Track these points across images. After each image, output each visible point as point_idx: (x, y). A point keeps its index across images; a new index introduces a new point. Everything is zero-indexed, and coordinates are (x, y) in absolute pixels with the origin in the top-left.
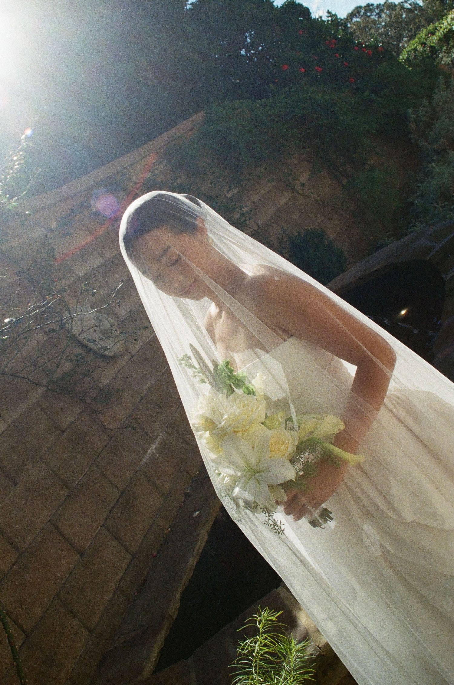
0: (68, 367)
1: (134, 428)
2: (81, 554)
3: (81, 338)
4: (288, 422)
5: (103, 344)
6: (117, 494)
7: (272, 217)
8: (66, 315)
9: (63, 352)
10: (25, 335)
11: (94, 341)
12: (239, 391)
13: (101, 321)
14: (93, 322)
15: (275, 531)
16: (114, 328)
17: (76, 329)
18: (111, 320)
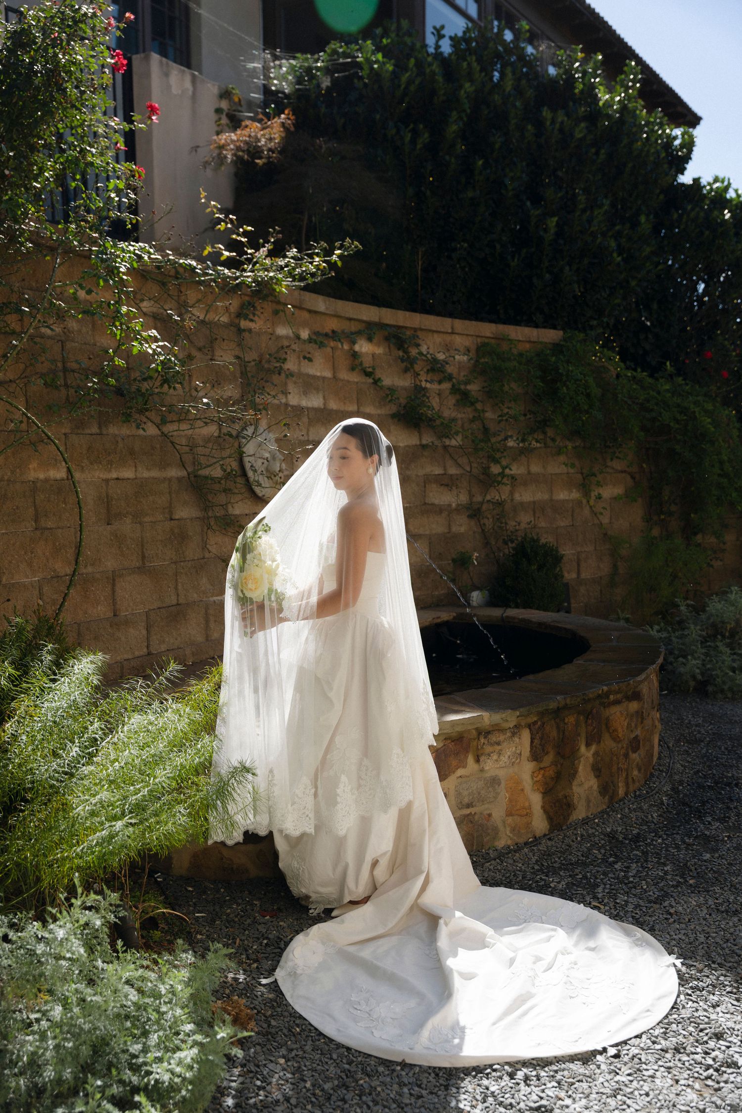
0: (217, 472)
2: (115, 615)
3: (246, 459)
5: (261, 480)
6: (174, 602)
7: (534, 502)
8: (250, 431)
9: (223, 459)
11: (255, 471)
13: (274, 458)
14: (267, 455)
17: (250, 448)
18: (284, 466)
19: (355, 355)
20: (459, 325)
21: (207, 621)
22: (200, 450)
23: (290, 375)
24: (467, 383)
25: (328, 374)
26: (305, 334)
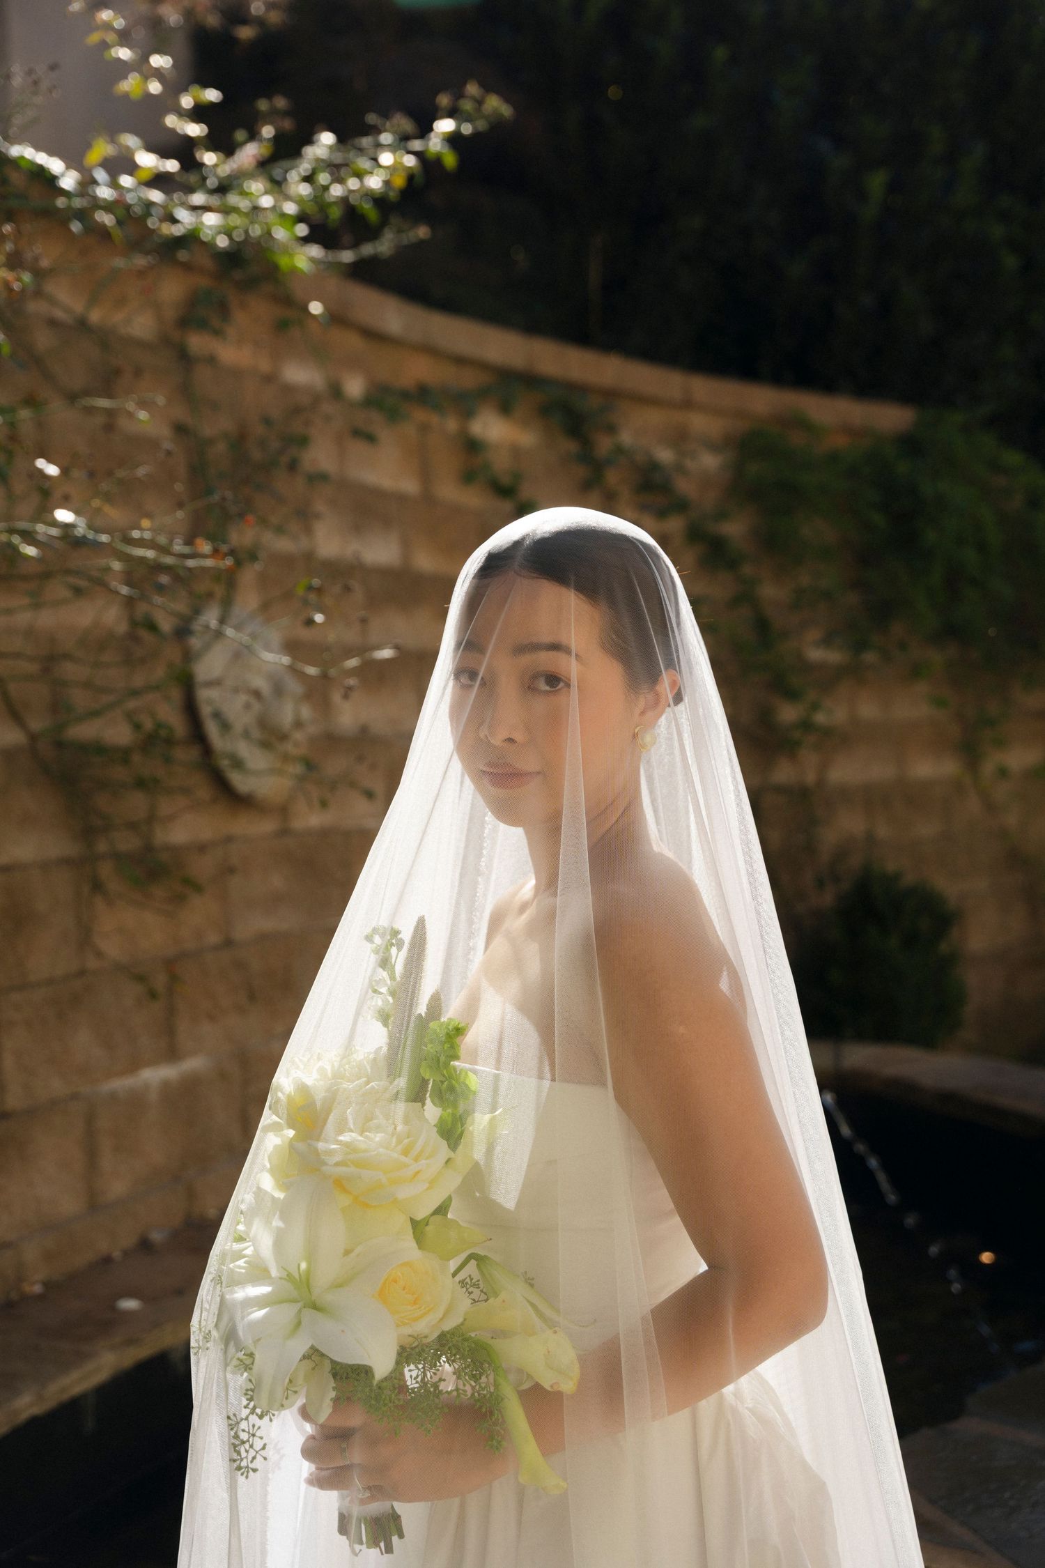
0: (118, 733)
1: (153, 995)
3: (204, 695)
4: (473, 1262)
5: (245, 750)
8: (211, 617)
9: (135, 693)
10: (82, 583)
11: (228, 726)
12: (432, 1111)
14: (260, 683)
15: (235, 1456)
16: (298, 736)
17: (211, 665)
18: (306, 712)
19: (472, 446)
20: (703, 387)
21: (92, 1154)
22: (70, 670)
23: (318, 478)
24: (722, 515)
25: (409, 486)
26: (355, 387)
